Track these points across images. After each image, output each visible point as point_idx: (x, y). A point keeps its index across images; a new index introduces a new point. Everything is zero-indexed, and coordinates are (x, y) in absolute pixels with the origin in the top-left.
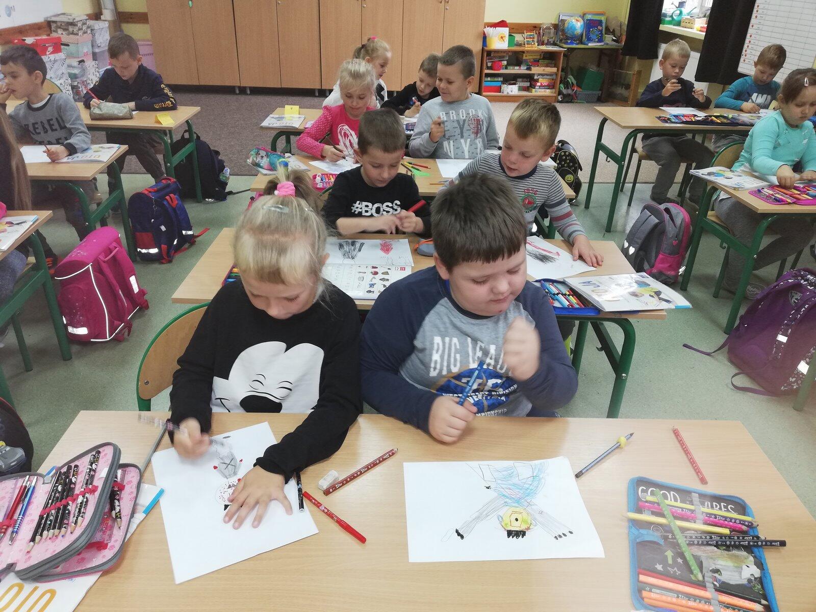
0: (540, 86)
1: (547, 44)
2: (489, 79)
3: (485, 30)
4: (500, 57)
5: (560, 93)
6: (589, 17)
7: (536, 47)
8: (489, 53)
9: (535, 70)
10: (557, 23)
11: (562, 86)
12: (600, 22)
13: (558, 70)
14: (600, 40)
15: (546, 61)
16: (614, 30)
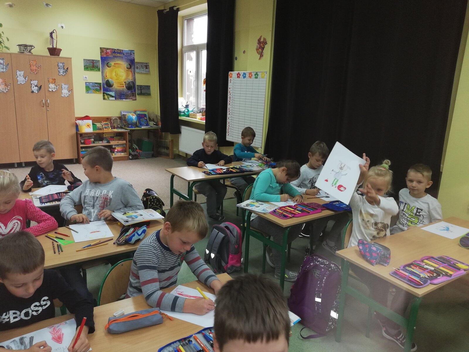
0: (117, 152)
1: (117, 128)
2: (84, 150)
3: (76, 122)
4: (89, 137)
5: (130, 154)
6: (138, 113)
7: (110, 130)
8: (81, 135)
9: (112, 143)
10: (120, 116)
11: (130, 150)
12: (145, 115)
13: (126, 142)
14: (147, 125)
15: (118, 137)
16: (153, 119)
